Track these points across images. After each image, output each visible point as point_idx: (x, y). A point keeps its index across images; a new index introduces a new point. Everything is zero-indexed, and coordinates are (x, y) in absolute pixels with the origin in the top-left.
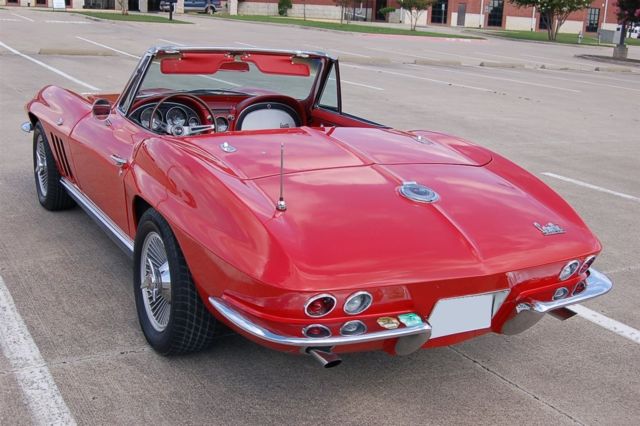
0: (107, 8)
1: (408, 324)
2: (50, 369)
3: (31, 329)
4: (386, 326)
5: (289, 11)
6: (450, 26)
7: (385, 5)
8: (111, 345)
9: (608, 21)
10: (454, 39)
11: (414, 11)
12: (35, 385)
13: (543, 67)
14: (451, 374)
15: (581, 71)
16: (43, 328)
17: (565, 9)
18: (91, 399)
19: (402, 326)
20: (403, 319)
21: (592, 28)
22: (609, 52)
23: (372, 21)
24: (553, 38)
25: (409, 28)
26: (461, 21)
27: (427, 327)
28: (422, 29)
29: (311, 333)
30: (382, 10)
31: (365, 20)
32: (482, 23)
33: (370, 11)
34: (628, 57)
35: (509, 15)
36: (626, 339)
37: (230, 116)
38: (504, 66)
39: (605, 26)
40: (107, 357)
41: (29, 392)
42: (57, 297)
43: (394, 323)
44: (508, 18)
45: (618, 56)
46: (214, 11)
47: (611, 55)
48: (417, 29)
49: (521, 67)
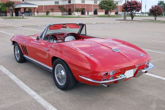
0: (5, 16)
1: (122, 76)
2: (40, 96)
3: (31, 88)
4: (118, 77)
5: (49, 14)
6: (86, 15)
7: (71, 11)
8: (51, 90)
9: (120, 12)
10: (88, 18)
11: (78, 12)
12: (39, 100)
13: (110, 23)
14: (123, 87)
15: (117, 23)
16: (34, 88)
17: (111, 10)
18: (53, 101)
19: (121, 77)
20: (121, 75)
21: (117, 13)
22: (122, 18)
23: (68, 15)
24: (109, 16)
25: (78, 16)
26: (88, 14)
27: (125, 77)
28: (80, 16)
29: (104, 80)
30: (70, 13)
31: (66, 15)
32: (93, 14)
33: (67, 13)
34: (127, 19)
35: (99, 12)
36: (153, 77)
37: (63, 38)
38: (101, 23)
39: (119, 13)
40: (51, 92)
41: (39, 101)
42: (33, 81)
43: (119, 77)
44: (98, 12)
45: (124, 19)
46: (31, 15)
47: (123, 19)
48: (79, 16)
49: (105, 23)
